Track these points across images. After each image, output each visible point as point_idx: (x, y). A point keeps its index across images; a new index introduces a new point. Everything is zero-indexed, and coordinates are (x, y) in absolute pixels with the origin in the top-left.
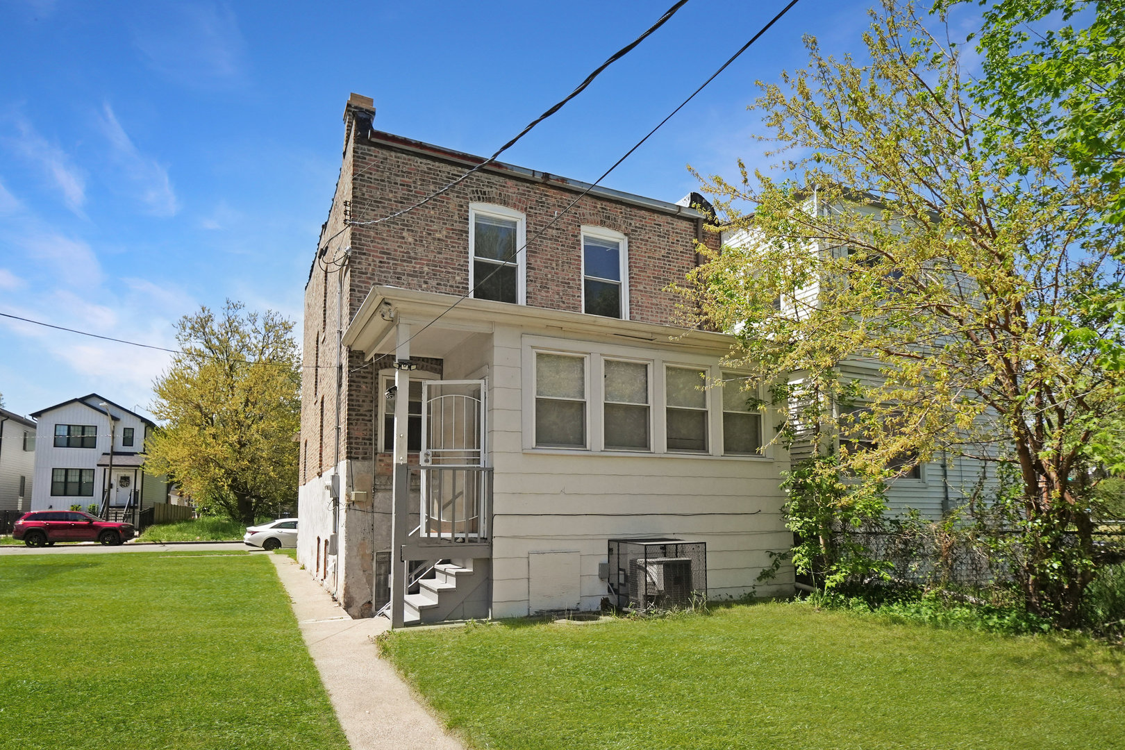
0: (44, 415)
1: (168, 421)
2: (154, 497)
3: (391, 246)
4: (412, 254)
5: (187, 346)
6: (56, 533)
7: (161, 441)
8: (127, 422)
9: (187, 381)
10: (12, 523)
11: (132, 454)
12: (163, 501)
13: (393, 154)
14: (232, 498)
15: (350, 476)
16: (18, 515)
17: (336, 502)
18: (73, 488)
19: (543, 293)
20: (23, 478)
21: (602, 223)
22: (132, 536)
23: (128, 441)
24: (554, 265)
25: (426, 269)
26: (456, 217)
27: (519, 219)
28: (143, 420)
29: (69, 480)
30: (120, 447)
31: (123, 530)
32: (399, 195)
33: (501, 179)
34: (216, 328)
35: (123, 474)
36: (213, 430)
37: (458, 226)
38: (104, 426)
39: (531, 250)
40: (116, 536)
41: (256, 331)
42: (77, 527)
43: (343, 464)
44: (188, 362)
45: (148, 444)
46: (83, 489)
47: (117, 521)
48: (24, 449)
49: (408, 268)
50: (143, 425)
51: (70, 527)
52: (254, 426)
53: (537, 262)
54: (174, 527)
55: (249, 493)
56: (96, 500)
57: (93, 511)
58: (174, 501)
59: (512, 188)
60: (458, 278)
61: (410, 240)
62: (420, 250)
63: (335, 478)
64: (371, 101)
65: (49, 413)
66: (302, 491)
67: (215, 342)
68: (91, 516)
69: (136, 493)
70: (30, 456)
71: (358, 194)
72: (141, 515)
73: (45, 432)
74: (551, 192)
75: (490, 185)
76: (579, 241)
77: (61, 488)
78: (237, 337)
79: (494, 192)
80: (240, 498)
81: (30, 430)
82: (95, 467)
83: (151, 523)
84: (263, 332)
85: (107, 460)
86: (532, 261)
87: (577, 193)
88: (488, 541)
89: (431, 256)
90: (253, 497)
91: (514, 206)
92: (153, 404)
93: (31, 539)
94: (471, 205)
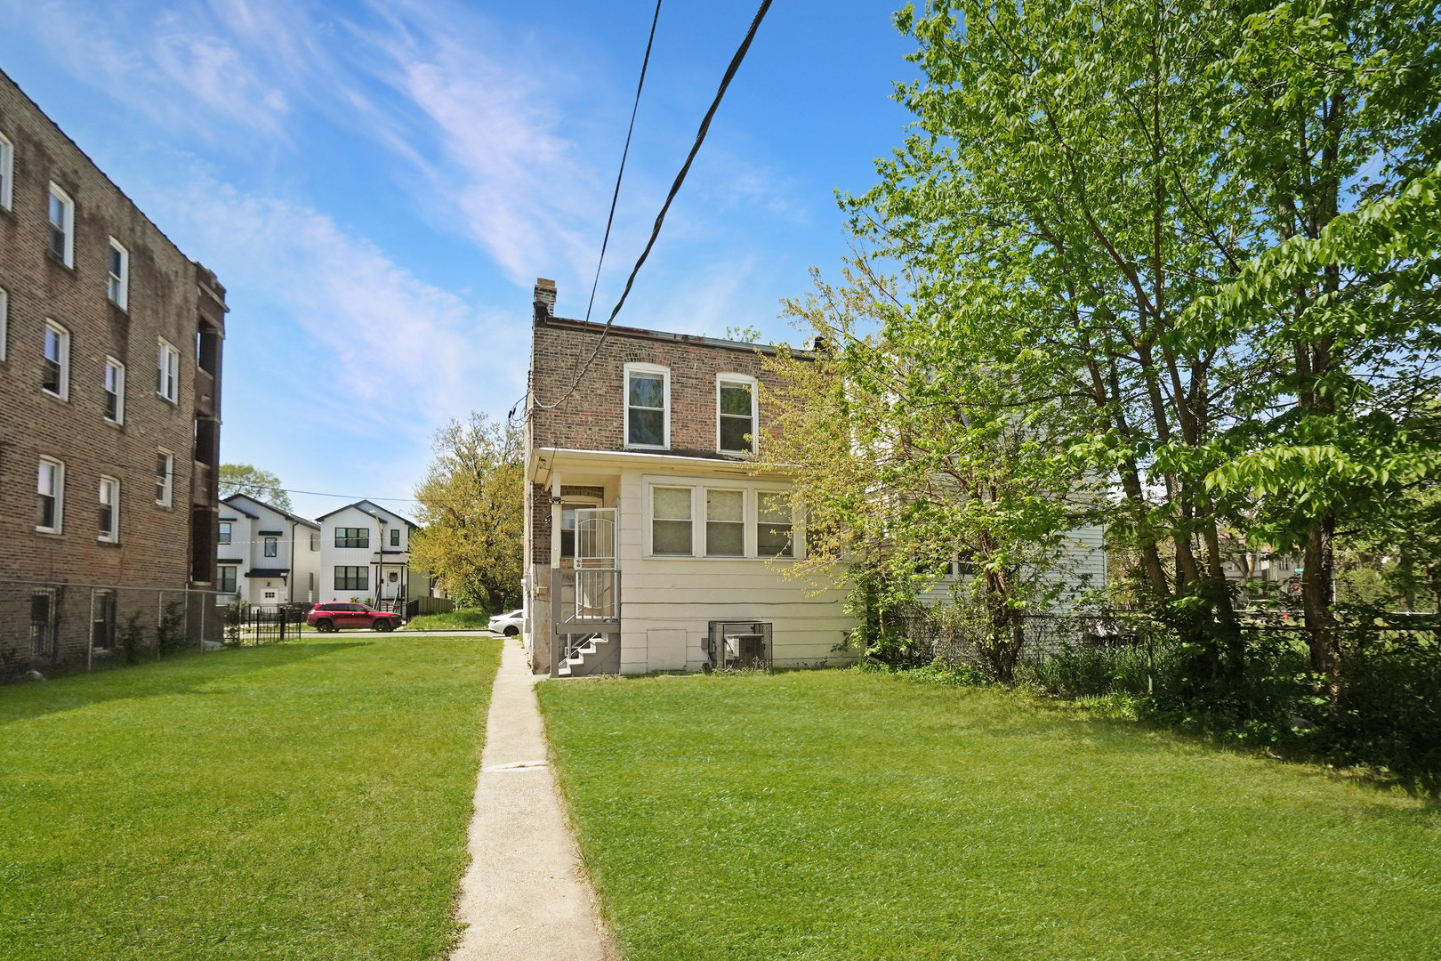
0: (326, 519)
1: (427, 524)
2: (419, 591)
4: (579, 408)
5: (441, 455)
6: (340, 621)
7: (421, 540)
8: (394, 524)
9: (442, 486)
10: (306, 613)
11: (398, 553)
12: (426, 594)
13: (564, 332)
14: (484, 592)
15: (535, 575)
16: (310, 607)
18: (352, 583)
19: (684, 431)
20: (312, 575)
21: (735, 370)
22: (400, 625)
23: (395, 541)
24: (693, 408)
25: (590, 419)
26: (613, 377)
27: (665, 372)
28: (407, 522)
29: (349, 575)
30: (388, 547)
31: (392, 619)
32: (569, 363)
33: (650, 343)
34: (465, 438)
35: (392, 570)
36: (464, 532)
37: (615, 383)
38: (374, 528)
39: (675, 397)
40: (387, 624)
41: (499, 439)
42: (356, 616)
43: (532, 566)
44: (442, 470)
45: (411, 544)
46: (360, 584)
47: (388, 611)
48: (312, 549)
50: (407, 527)
51: (350, 616)
52: (499, 528)
53: (680, 407)
54: (435, 617)
55: (497, 587)
56: (370, 593)
57: (369, 602)
58: (437, 594)
59: (658, 349)
60: (615, 424)
61: (578, 397)
62: (586, 404)
63: (528, 577)
64: (554, 283)
65: (330, 518)
67: (463, 449)
68: (367, 607)
69: (403, 587)
70: (317, 554)
71: (538, 365)
72: (409, 607)
73: (327, 535)
74: (691, 349)
75: (640, 347)
76: (715, 387)
77: (343, 585)
78: (483, 444)
79: (644, 353)
80: (490, 591)
81: (315, 532)
82: (369, 565)
83: (416, 613)
84: (505, 439)
85: (377, 559)
86: (675, 406)
87: (713, 347)
88: (618, 622)
90: (502, 591)
91: (661, 363)
92: (414, 509)
93: (321, 626)
94: (626, 365)
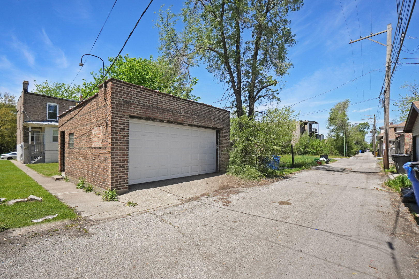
3: (31, 110)
13: (31, 95)
15: (24, 145)
17: (22, 149)
26: (44, 105)
27: (57, 105)
33: (53, 99)
37: (45, 107)
39: (60, 110)
43: (23, 143)
49: (35, 113)
59: (55, 100)
60: (45, 115)
61: (35, 109)
62: (37, 110)
63: (22, 145)
64: (28, 82)
66: (17, 146)
71: (25, 102)
74: (64, 101)
75: (51, 100)
86: (60, 112)
87: (69, 101)
88: (45, 154)
89: (39, 111)
91: (56, 103)
94: (47, 103)
